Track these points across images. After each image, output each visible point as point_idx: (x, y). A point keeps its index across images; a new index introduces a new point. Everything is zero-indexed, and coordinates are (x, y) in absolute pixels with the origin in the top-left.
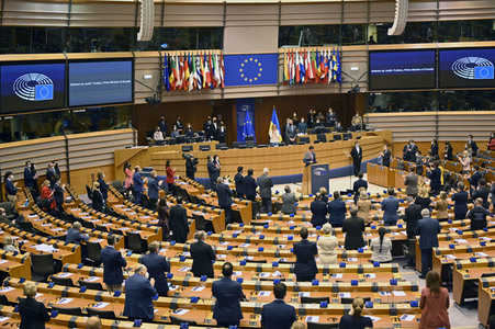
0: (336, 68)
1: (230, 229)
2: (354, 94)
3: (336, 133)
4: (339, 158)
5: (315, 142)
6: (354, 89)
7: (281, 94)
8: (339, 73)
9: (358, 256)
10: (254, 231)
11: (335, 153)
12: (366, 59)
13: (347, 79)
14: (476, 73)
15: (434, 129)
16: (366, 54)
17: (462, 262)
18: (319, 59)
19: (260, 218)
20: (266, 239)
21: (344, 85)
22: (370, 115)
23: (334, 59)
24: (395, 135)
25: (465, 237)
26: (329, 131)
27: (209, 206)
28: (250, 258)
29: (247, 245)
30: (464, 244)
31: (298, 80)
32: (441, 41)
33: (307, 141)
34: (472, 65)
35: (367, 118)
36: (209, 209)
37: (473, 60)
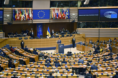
0: (68, 14)
1: (30, 64)
2: (73, 22)
3: (68, 34)
4: (68, 42)
5: (61, 37)
6: (73, 21)
7: (51, 22)
8: (69, 16)
9: (67, 72)
10: (37, 64)
11: (67, 40)
12: (77, 12)
13: (71, 18)
14: (112, 16)
15: (98, 33)
16: (77, 10)
17: (99, 75)
18: (63, 11)
19: (40, 60)
20: (40, 67)
21: (70, 20)
22: (78, 29)
23: (67, 11)
24: (86, 35)
25: (102, 67)
26: (65, 34)
27: (25, 56)
28: (34, 73)
29: (34, 69)
30: (101, 69)
31: (56, 18)
32: (101, 6)
33: (58, 36)
34: (110, 14)
35: (78, 30)
36: (25, 57)
37: (110, 12)
